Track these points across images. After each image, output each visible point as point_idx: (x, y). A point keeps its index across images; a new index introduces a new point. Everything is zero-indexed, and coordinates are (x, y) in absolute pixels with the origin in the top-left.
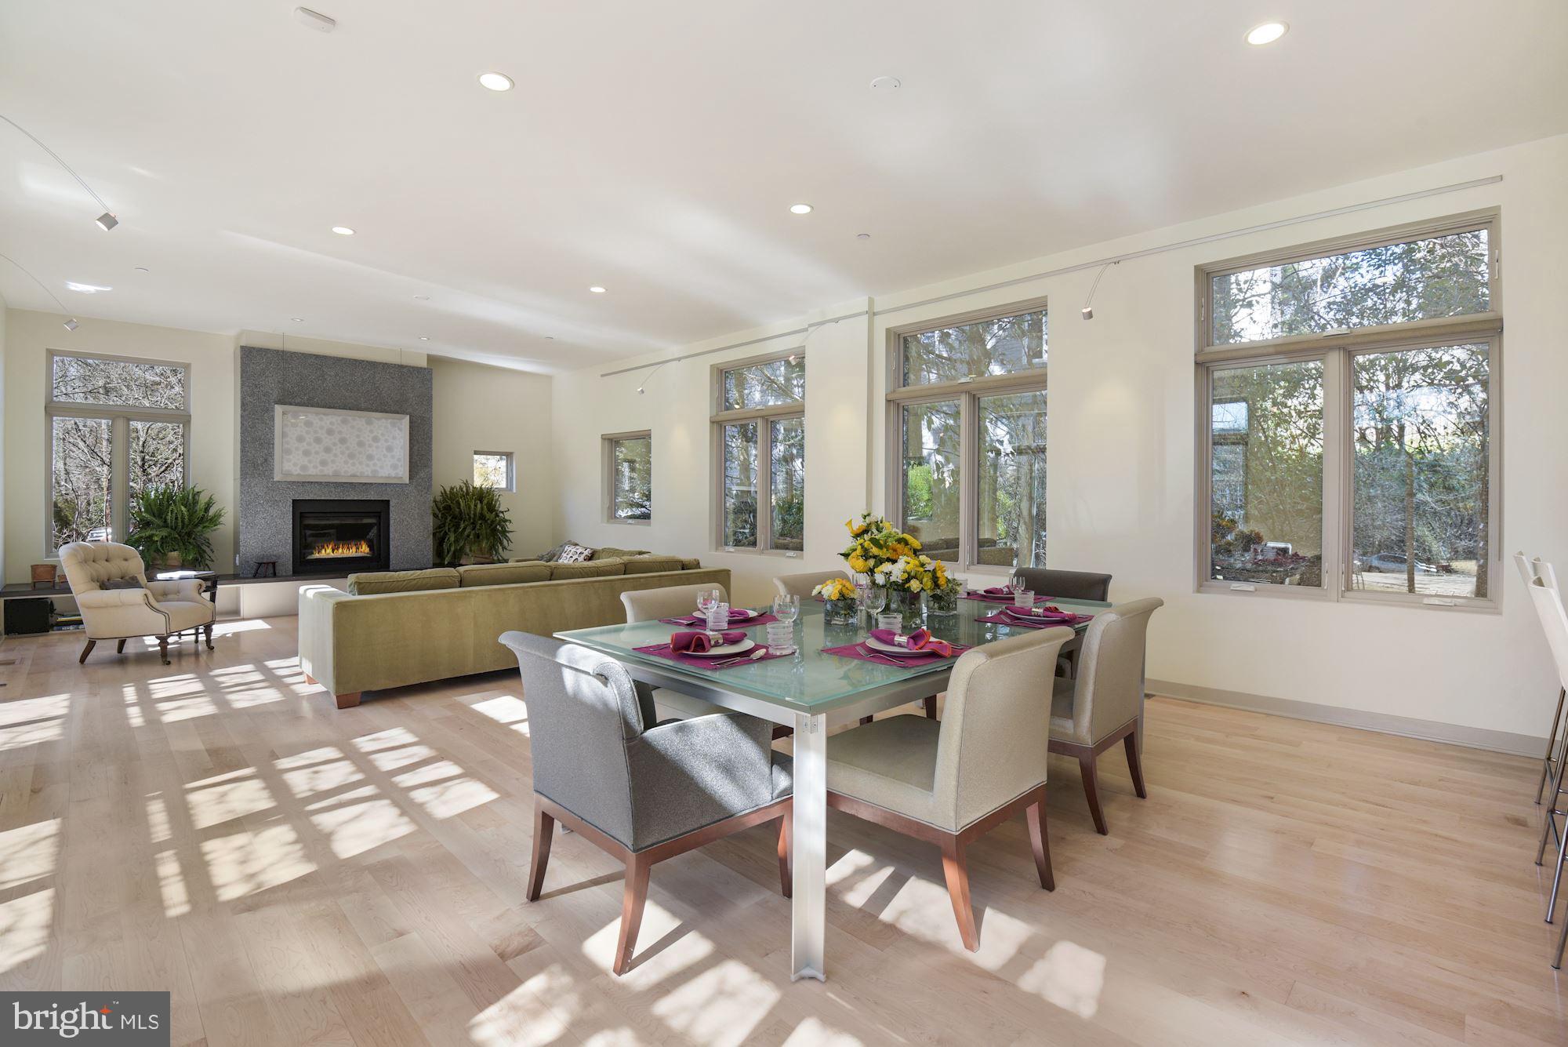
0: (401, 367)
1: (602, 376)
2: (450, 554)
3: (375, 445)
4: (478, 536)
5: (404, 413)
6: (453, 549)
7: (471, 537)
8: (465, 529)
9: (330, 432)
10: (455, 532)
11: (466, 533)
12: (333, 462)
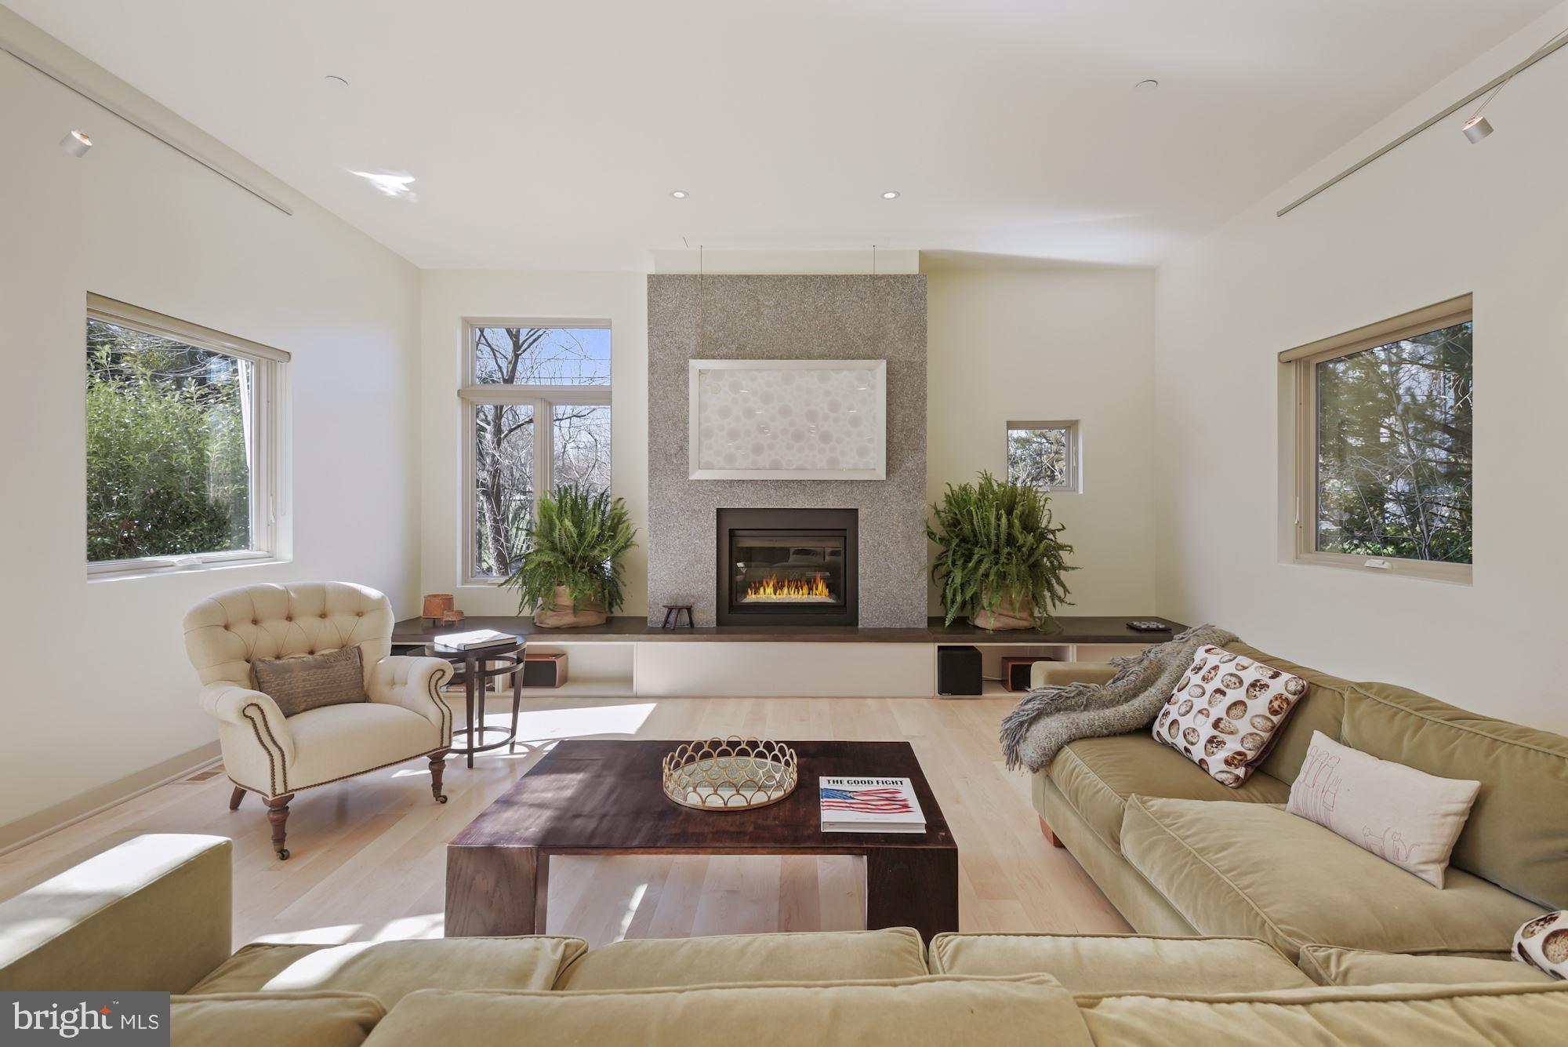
0: (875, 278)
1: (1280, 215)
2: (956, 606)
4: (1002, 576)
5: (879, 357)
6: (959, 598)
7: (991, 578)
8: (980, 561)
10: (964, 567)
11: (981, 571)
12: (771, 447)
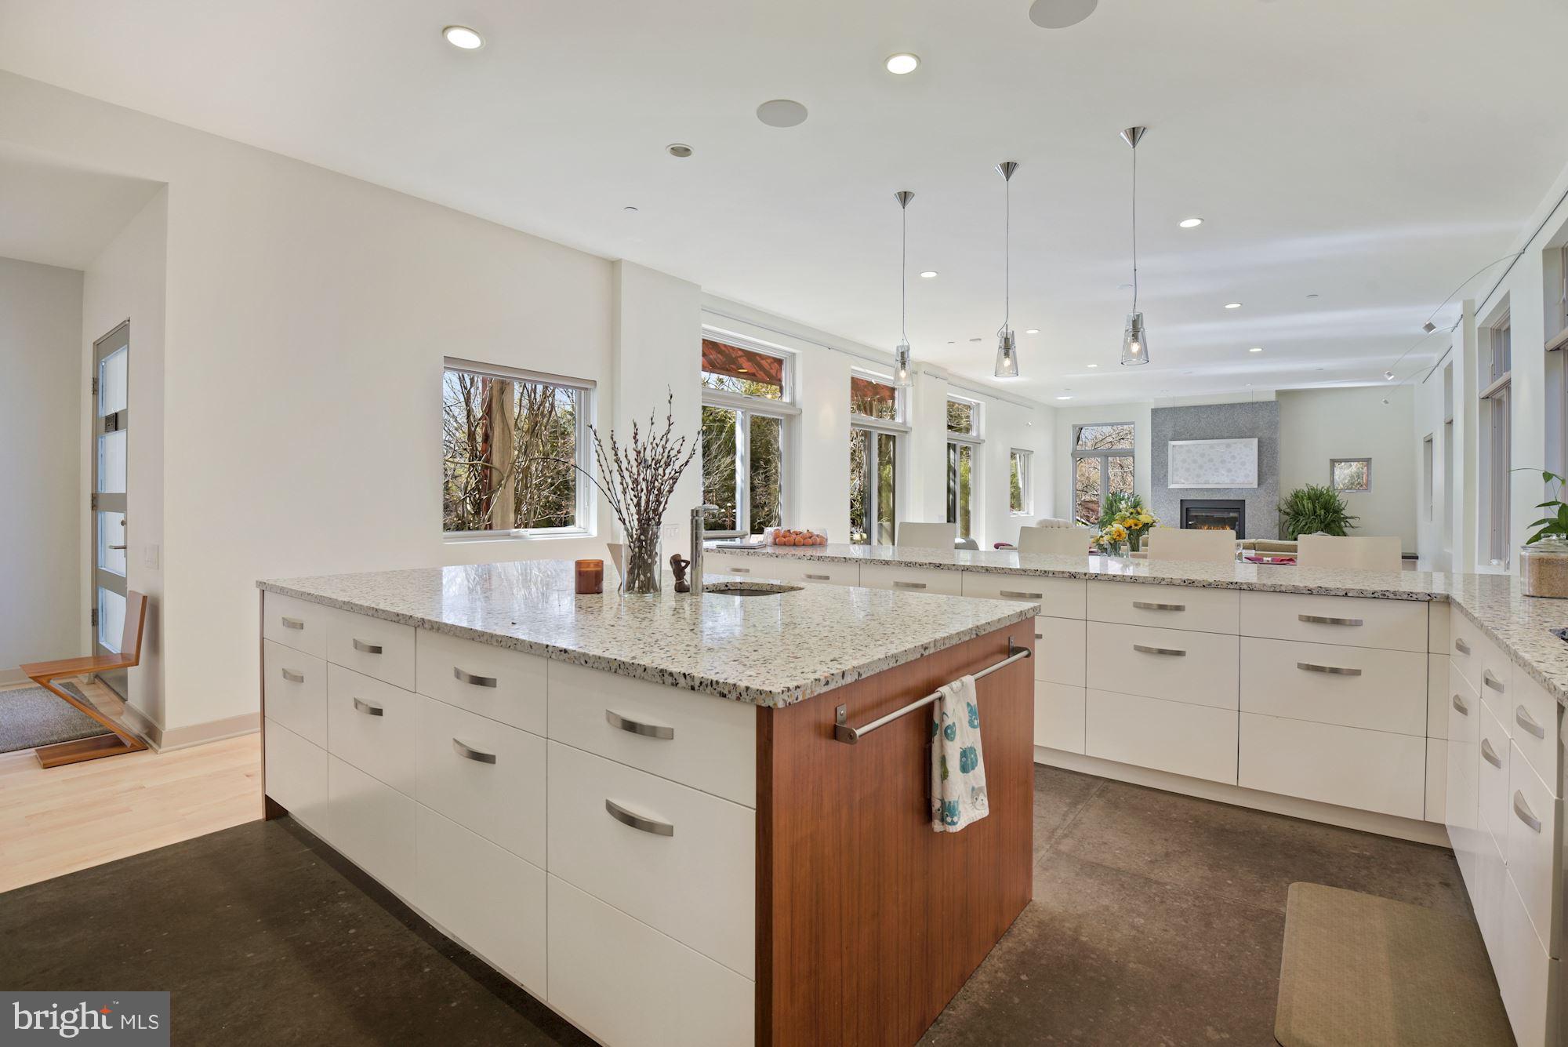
0: (1254, 404)
3: (1233, 461)
5: (1255, 436)
9: (1203, 455)
12: (1205, 475)
